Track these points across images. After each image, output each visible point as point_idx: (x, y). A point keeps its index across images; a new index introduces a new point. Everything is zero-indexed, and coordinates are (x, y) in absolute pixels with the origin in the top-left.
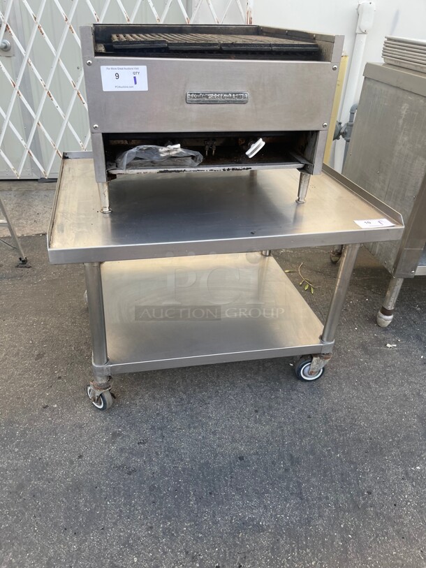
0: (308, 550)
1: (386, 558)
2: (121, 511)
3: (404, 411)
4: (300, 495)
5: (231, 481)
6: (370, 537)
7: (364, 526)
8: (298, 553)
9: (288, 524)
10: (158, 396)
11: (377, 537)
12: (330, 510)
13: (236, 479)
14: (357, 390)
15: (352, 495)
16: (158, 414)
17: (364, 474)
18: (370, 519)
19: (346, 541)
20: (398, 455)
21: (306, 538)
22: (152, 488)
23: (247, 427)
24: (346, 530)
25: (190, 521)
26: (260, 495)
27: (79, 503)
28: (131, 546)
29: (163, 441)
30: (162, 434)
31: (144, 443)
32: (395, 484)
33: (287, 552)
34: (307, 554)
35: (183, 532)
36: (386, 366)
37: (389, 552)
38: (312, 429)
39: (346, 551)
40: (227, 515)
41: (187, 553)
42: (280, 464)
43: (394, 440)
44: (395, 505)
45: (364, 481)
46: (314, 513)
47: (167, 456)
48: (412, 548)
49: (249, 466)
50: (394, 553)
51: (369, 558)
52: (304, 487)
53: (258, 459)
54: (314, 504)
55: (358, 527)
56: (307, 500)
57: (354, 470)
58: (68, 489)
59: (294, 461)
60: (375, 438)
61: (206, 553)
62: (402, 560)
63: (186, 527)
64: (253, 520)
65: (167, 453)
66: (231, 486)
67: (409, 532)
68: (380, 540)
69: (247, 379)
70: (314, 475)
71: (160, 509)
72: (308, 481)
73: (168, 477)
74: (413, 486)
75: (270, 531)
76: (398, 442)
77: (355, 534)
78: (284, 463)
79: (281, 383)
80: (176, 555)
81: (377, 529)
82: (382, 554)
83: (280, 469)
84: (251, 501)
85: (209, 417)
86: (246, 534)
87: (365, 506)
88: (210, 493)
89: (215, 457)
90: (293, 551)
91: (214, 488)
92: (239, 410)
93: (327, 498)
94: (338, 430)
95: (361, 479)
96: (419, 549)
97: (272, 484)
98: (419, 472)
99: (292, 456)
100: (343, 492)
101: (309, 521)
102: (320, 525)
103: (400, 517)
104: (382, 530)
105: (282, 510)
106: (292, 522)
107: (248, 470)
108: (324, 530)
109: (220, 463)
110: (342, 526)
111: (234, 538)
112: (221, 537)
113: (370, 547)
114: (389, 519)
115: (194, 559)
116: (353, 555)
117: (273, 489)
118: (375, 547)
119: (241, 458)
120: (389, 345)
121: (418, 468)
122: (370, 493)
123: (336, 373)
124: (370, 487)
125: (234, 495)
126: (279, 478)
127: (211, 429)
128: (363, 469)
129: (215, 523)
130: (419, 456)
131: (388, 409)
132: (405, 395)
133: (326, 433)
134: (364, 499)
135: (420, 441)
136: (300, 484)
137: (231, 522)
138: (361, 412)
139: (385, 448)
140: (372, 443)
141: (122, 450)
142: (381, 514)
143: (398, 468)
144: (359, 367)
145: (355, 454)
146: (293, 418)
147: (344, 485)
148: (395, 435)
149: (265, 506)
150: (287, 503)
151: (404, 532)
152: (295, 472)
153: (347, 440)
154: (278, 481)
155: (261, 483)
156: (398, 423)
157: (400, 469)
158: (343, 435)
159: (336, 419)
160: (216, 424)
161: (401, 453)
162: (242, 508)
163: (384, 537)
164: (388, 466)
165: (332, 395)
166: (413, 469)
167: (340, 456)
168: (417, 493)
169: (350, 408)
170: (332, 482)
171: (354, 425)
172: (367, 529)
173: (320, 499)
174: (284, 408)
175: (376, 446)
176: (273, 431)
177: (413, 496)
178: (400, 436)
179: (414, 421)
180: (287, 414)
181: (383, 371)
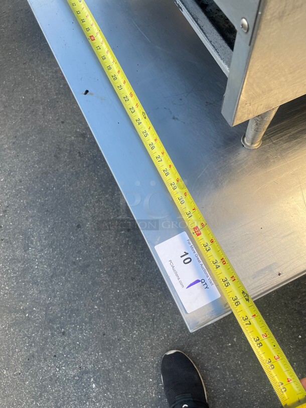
1: (12, 343)
4: (55, 275)
5: (58, 223)
7: (35, 327)
8: (13, 277)
9: (32, 268)
11: (28, 337)
12: (46, 299)
13: (61, 226)
15: (60, 317)
17: (81, 329)
18: (41, 332)
19: (24, 312)
20: (105, 367)
21: (24, 282)
22: (47, 173)
24: (31, 312)
25: (27, 203)
26: (50, 246)
27: (32, 136)
28: (9, 174)
29: (84, 167)
30: (91, 165)
31: (80, 156)
32: (74, 358)
33: (13, 269)
34: (13, 283)
35: (20, 200)
37: (17, 346)
38: (119, 282)
39: (17, 312)
40: (33, 225)
41: (8, 207)
42: (79, 257)
43: (121, 364)
44: (55, 356)
45: (74, 329)
46: (42, 287)
47: (72, 174)
48: (22, 366)
49: (73, 233)
50: (17, 350)
51: (12, 330)
52: (61, 278)
53: (80, 239)
54: (48, 286)
55: (35, 321)
56: (51, 281)
57: (83, 321)
58: (40, 126)
59: (84, 269)
60: (120, 344)
61: (8, 218)
62: (12, 356)
63: (23, 202)
64: (32, 243)
65: (75, 173)
66: (55, 223)
67: (34, 365)
68: (26, 339)
70: (73, 285)
71: (33, 182)
72: (67, 281)
73: (56, 180)
74: (74, 376)
75: (26, 255)
76: (120, 369)
77: (29, 319)
78: (80, 260)
80: (6, 201)
81: (34, 337)
82: (16, 340)
83: (74, 257)
84: (45, 239)
86: (22, 240)
87: (52, 328)
88: (47, 211)
89: (77, 207)
90: (15, 273)
91: (52, 212)
93: (55, 297)
94: (123, 307)
95: (76, 326)
96: (21, 371)
97: (61, 253)
98: (89, 385)
99: (88, 266)
100: (61, 310)
101: (36, 283)
102: (34, 291)
103: (45, 359)
104: (34, 342)
105: (41, 262)
106: (33, 271)
107: (69, 234)
108: (30, 295)
109: (72, 212)
110: (34, 309)
111: (19, 233)
112: (19, 224)
113: (20, 331)
114: (43, 349)
115: (5, 211)
116: (14, 317)
117: (57, 254)
118: (21, 335)
119: (79, 226)
121: (94, 386)
122: (64, 333)
124: (69, 335)
125: (48, 227)
126: (66, 258)
127: (101, 198)
128: (86, 330)
129: (27, 219)
130: (107, 389)
134: (58, 328)
135: (127, 394)
136: (64, 274)
137: (29, 229)
138: (150, 332)
139: (111, 354)
140: (114, 341)
141: (72, 144)
142: (46, 343)
143: (90, 364)
144: (221, 335)
145: (100, 323)
146: (129, 264)
147: (68, 312)
148: (129, 368)
149: (43, 250)
150: (47, 266)
151: (33, 361)
152: (74, 270)
153: (113, 316)
154: (64, 257)
155: (60, 244)
156: (145, 373)
157: (90, 367)
158: (118, 312)
159: (136, 306)
160: (108, 200)
161: (107, 370)
162: (39, 234)
163: (28, 343)
164: (91, 354)
165: (167, 302)
166: (92, 380)
167: (96, 309)
168: (68, 379)
169: (153, 321)
170: (69, 301)
171: (133, 324)
172: (33, 330)
173: (53, 291)
174: (139, 254)
175: (111, 345)
176: (110, 247)
177: (65, 375)
178: (128, 373)
179: (152, 393)
180: (131, 258)
181: (223, 367)
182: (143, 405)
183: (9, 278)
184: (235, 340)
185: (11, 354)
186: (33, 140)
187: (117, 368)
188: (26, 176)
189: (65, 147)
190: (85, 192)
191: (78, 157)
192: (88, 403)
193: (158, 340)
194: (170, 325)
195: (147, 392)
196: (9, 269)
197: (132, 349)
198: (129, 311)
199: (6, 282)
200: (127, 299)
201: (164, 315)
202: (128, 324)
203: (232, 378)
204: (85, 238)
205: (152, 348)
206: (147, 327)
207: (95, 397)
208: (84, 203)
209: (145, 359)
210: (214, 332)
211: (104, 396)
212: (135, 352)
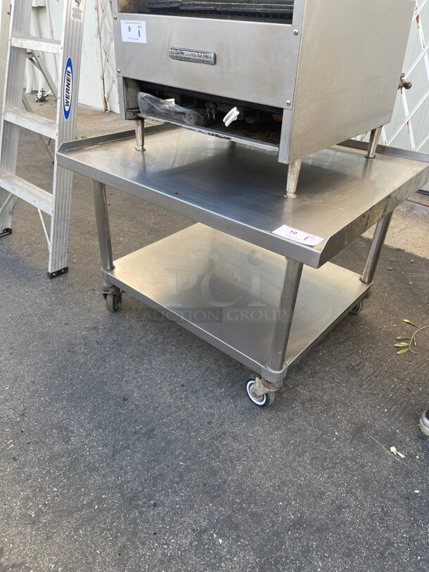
0: (65, 480)
1: (88, 546)
2: (38, 363)
3: (295, 500)
4: (115, 452)
5: (99, 404)
6: (105, 524)
7: (113, 515)
8: (59, 475)
9: (82, 456)
10: (148, 327)
11: (108, 530)
12: (114, 480)
13: (103, 406)
14: (283, 445)
15: (142, 491)
16: (131, 336)
18: (125, 516)
19: (90, 505)
20: (223, 515)
21: (77, 474)
22: (65, 367)
23: (160, 388)
24: (101, 501)
25: (50, 398)
26: (98, 427)
27: (33, 343)
28: (15, 381)
29: (107, 351)
30: (114, 347)
31: (98, 344)
32: (181, 524)
33: (56, 467)
34: (61, 481)
35: (39, 399)
36: (353, 459)
37: (96, 547)
38: (196, 431)
39: (79, 509)
40: (67, 415)
41: (25, 409)
42: (138, 426)
43: (240, 504)
44: (155, 534)
45: (167, 495)
46: (104, 470)
47: (97, 360)
49: (121, 407)
50: (98, 552)
51: (81, 532)
52: (126, 452)
53: (132, 410)
54: (113, 466)
55: (110, 509)
56: (114, 460)
57: (172, 482)
58: (40, 333)
59: (150, 434)
60: (229, 485)
61: (30, 419)
62: (94, 562)
63: (44, 399)
64: (72, 432)
65: (99, 359)
66: (95, 405)
67: (130, 558)
68: (106, 533)
69: (215, 364)
70: (145, 453)
71: (51, 379)
72: (135, 452)
73: (80, 370)
74: (191, 544)
75: (69, 447)
76: (242, 509)
77: (100, 510)
78: (141, 428)
79: (232, 386)
80: (20, 406)
81: (116, 527)
82: (92, 541)
83: (133, 428)
84: (89, 423)
85: (151, 362)
86: (58, 433)
87: (137, 507)
88: (80, 398)
89: (115, 384)
91: (86, 397)
92: (174, 375)
93: (126, 473)
94: (213, 451)
95: (167, 492)
97: (114, 430)
98: (214, 544)
99: (153, 429)
100: (140, 483)
101: (95, 469)
102: (96, 479)
103: (143, 544)
104: (118, 531)
105: (93, 446)
106: (86, 458)
107: (117, 409)
108: (91, 484)
109: (111, 390)
110: (104, 496)
111: (50, 429)
112: (47, 421)
113: (93, 528)
114: (135, 534)
115: (22, 415)
116: (78, 516)
117: (110, 432)
118: (96, 533)
119: (125, 399)
120: (393, 449)
121: (220, 541)
122: (155, 505)
123: (292, 420)
124: (163, 504)
125: (87, 411)
126: (124, 432)
127: (139, 369)
128: (181, 490)
129: (56, 412)
130: (238, 536)
131: (284, 483)
132: (323, 493)
133: (202, 444)
134: (144, 503)
135: (263, 530)
136: (128, 448)
137: (62, 421)
138: (254, 460)
139: (223, 499)
140: (218, 486)
141: (85, 338)
142: (137, 525)
143: (204, 520)
144: (322, 435)
145: (194, 476)
146: (197, 412)
147: (150, 481)
148: (250, 503)
149: (90, 434)
150: (103, 447)
151: (128, 554)
152: (138, 439)
153: (206, 464)
154: (119, 432)
155: (110, 422)
156: (271, 500)
157: (204, 524)
158: (210, 457)
159: (226, 445)
160: (147, 369)
161: (227, 517)
162: (79, 421)
163: (111, 536)
164: (200, 510)
165: (256, 429)
166: (215, 535)
167: (182, 465)
168: (185, 551)
169: (251, 449)
170: (146, 470)
171: (232, 462)
172: (112, 518)
173: (121, 468)
174: (204, 401)
175: (219, 491)
176: (170, 406)
177: (179, 548)
178: (253, 508)
179: (290, 515)
180: (198, 406)
181: (341, 459)
182: (287, 533)
183: (54, 479)
184: (336, 433)
185: (91, 559)
186: (36, 345)
187: (238, 510)
188: (40, 377)
189: (78, 341)
190: (119, 369)
191: (96, 345)
192: (223, 564)
193: (266, 464)
194: (269, 446)
195: (283, 517)
196: (50, 469)
197: (244, 484)
198: (221, 452)
199: (51, 483)
200: (213, 442)
201: (259, 441)
202: (226, 463)
203: (355, 465)
204: (137, 407)
205: (264, 474)
206: (248, 457)
207: (229, 552)
208: (122, 379)
209: (263, 486)
210: (315, 435)
211: (239, 546)
212: (249, 486)
